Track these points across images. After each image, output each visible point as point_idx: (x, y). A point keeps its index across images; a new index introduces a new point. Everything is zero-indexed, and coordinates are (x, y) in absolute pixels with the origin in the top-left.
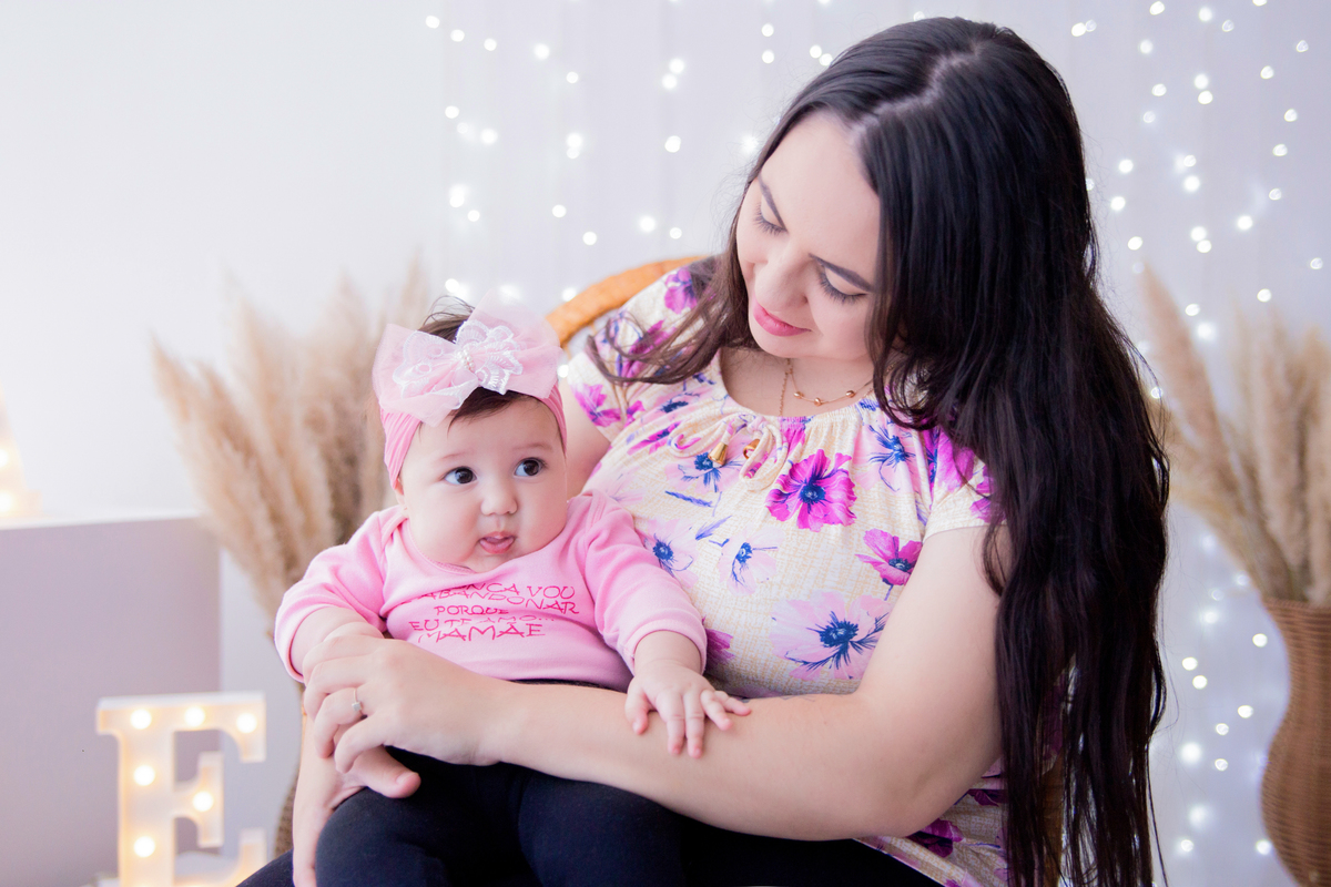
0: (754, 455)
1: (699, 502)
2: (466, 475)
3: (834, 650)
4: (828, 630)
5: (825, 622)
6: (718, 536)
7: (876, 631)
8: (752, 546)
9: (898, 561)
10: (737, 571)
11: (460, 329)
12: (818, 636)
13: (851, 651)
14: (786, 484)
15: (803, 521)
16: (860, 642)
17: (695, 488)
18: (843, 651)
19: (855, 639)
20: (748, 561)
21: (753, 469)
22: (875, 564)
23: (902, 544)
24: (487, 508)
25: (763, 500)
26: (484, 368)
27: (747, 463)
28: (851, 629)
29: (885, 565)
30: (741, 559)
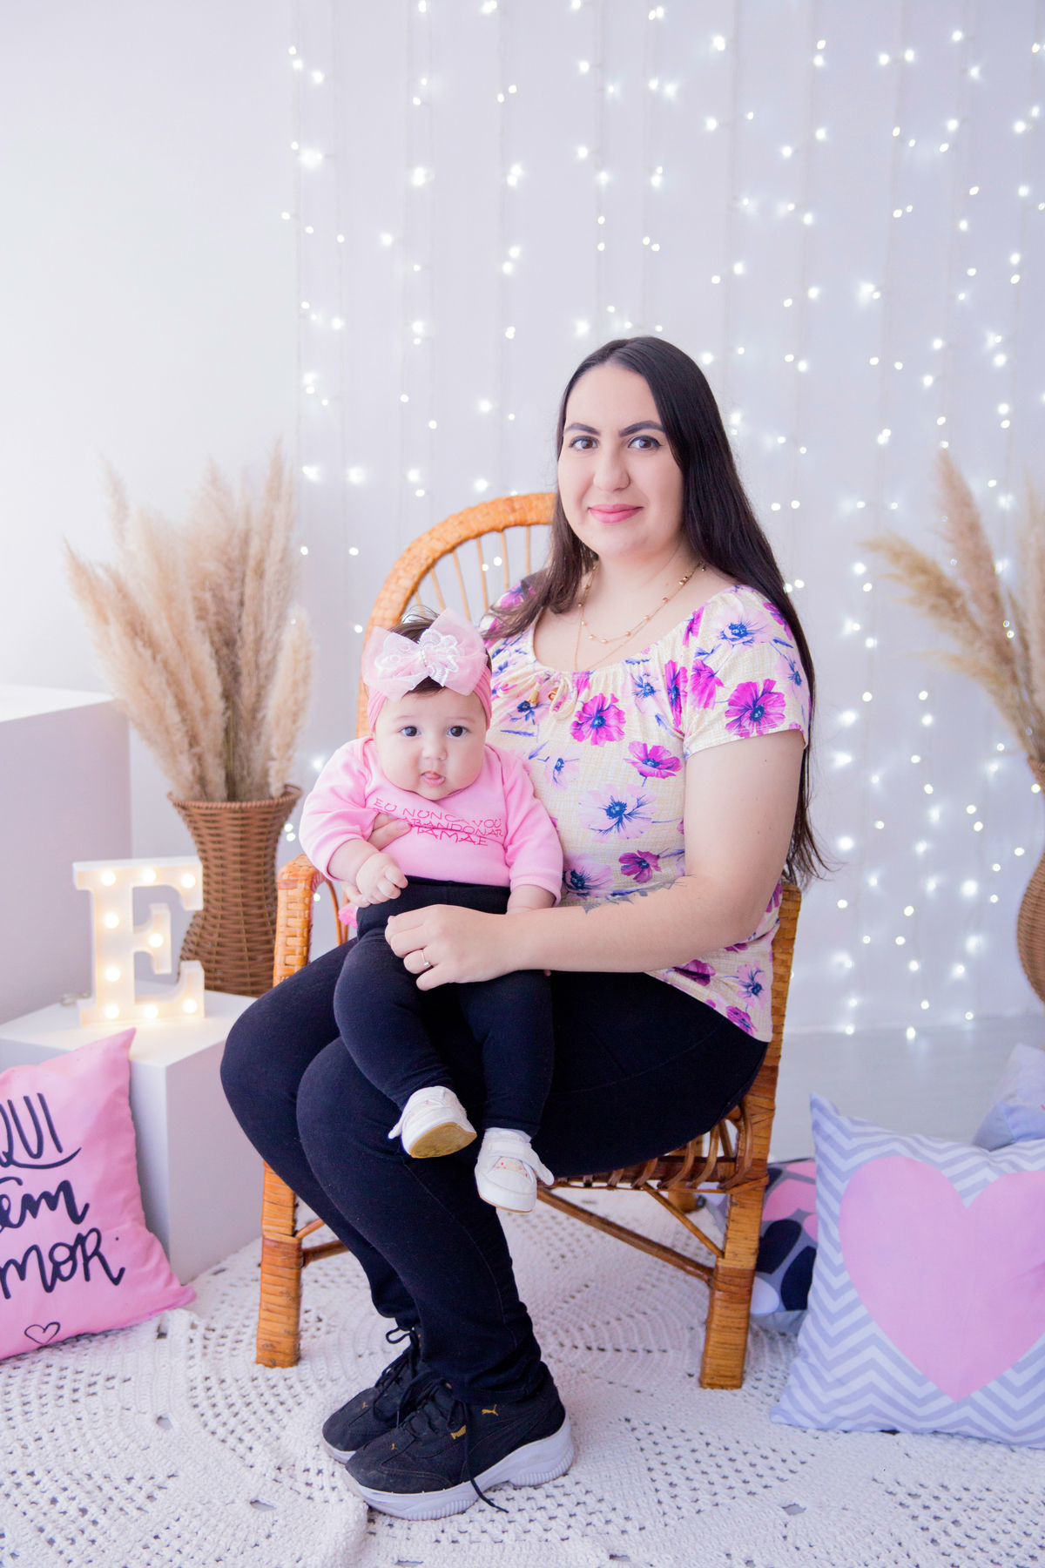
0: (556, 698)
1: (525, 734)
2: (413, 731)
3: (615, 820)
4: (610, 807)
5: (608, 803)
6: (542, 755)
7: (638, 807)
8: (564, 759)
9: (649, 761)
10: (556, 776)
11: (424, 633)
12: (605, 812)
13: (625, 820)
14: (580, 717)
15: (595, 742)
16: (629, 814)
17: (521, 725)
18: (620, 821)
19: (626, 812)
20: (562, 769)
21: (558, 706)
22: (634, 763)
23: (649, 748)
24: (425, 754)
25: (567, 727)
26: (433, 666)
27: (554, 703)
28: (623, 806)
29: (640, 764)
30: (558, 768)
